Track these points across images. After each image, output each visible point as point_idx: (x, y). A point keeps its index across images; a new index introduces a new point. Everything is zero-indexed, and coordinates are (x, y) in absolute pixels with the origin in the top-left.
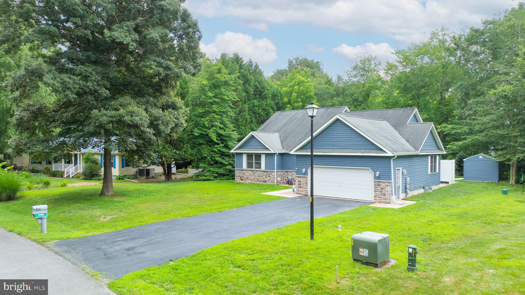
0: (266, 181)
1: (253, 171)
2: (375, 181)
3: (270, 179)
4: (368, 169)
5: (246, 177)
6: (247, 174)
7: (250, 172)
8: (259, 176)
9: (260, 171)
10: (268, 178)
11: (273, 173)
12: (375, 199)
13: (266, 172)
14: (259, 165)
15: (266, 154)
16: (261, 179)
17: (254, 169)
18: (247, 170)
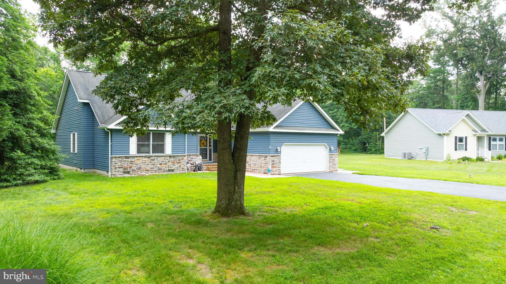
0: (173, 170)
1: (149, 157)
2: (329, 155)
4: (325, 145)
5: (135, 168)
6: (138, 162)
7: (144, 159)
8: (161, 164)
11: (184, 158)
12: (329, 169)
13: (174, 157)
14: (160, 148)
15: (173, 133)
16: (164, 167)
17: (151, 154)
18: (139, 157)
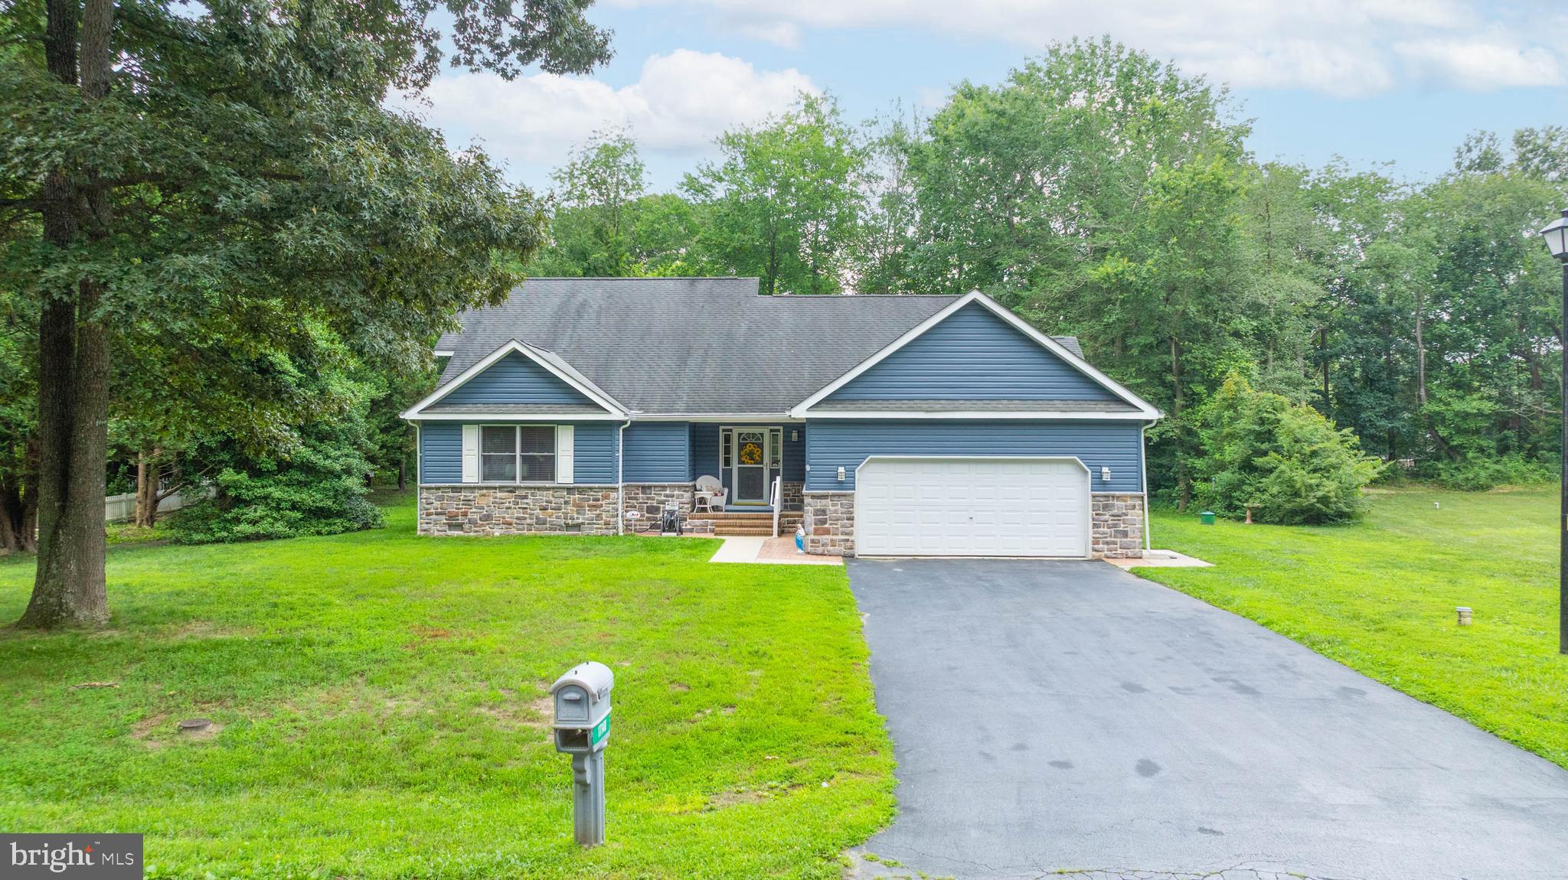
0: (578, 527)
1: (513, 490)
2: (1094, 497)
3: (599, 517)
4: (1073, 462)
5: (476, 517)
6: (483, 502)
7: (499, 495)
8: (544, 509)
9: (548, 489)
10: (589, 514)
11: (613, 495)
12: (1094, 550)
13: (581, 491)
14: (542, 468)
15: (580, 426)
16: (553, 517)
17: (518, 482)
18: (487, 488)
